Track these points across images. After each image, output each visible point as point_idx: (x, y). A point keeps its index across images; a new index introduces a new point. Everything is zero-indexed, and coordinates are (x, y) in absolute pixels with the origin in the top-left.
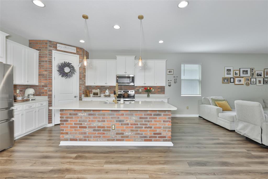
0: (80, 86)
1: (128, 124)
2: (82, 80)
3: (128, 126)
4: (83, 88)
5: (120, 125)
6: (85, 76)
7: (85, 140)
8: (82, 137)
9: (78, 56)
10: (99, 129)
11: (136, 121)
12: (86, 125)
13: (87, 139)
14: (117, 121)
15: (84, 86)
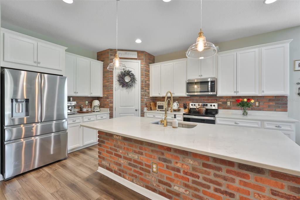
0: (141, 98)
1: (178, 170)
2: (144, 90)
3: (179, 174)
4: (145, 100)
5: (165, 168)
6: (149, 85)
7: (120, 175)
8: (116, 168)
9: (139, 61)
10: (135, 164)
11: (194, 169)
12: (121, 153)
14: (160, 159)
15: (147, 97)
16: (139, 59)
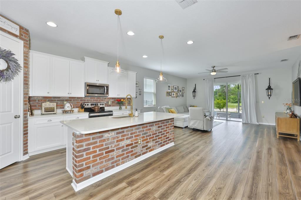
3: (151, 137)
5: (145, 138)
7: (113, 167)
8: (109, 164)
9: (22, 42)
10: (127, 148)
11: (155, 131)
12: (114, 147)
13: (115, 164)
14: (143, 134)
16: (21, 38)
